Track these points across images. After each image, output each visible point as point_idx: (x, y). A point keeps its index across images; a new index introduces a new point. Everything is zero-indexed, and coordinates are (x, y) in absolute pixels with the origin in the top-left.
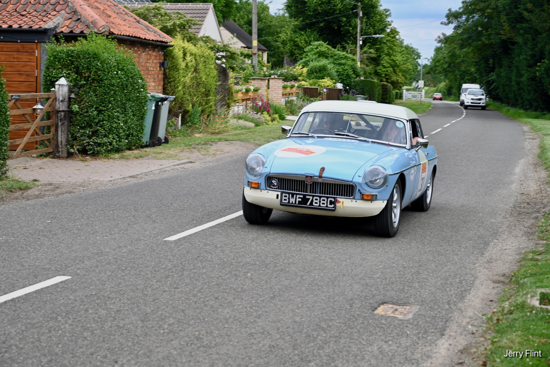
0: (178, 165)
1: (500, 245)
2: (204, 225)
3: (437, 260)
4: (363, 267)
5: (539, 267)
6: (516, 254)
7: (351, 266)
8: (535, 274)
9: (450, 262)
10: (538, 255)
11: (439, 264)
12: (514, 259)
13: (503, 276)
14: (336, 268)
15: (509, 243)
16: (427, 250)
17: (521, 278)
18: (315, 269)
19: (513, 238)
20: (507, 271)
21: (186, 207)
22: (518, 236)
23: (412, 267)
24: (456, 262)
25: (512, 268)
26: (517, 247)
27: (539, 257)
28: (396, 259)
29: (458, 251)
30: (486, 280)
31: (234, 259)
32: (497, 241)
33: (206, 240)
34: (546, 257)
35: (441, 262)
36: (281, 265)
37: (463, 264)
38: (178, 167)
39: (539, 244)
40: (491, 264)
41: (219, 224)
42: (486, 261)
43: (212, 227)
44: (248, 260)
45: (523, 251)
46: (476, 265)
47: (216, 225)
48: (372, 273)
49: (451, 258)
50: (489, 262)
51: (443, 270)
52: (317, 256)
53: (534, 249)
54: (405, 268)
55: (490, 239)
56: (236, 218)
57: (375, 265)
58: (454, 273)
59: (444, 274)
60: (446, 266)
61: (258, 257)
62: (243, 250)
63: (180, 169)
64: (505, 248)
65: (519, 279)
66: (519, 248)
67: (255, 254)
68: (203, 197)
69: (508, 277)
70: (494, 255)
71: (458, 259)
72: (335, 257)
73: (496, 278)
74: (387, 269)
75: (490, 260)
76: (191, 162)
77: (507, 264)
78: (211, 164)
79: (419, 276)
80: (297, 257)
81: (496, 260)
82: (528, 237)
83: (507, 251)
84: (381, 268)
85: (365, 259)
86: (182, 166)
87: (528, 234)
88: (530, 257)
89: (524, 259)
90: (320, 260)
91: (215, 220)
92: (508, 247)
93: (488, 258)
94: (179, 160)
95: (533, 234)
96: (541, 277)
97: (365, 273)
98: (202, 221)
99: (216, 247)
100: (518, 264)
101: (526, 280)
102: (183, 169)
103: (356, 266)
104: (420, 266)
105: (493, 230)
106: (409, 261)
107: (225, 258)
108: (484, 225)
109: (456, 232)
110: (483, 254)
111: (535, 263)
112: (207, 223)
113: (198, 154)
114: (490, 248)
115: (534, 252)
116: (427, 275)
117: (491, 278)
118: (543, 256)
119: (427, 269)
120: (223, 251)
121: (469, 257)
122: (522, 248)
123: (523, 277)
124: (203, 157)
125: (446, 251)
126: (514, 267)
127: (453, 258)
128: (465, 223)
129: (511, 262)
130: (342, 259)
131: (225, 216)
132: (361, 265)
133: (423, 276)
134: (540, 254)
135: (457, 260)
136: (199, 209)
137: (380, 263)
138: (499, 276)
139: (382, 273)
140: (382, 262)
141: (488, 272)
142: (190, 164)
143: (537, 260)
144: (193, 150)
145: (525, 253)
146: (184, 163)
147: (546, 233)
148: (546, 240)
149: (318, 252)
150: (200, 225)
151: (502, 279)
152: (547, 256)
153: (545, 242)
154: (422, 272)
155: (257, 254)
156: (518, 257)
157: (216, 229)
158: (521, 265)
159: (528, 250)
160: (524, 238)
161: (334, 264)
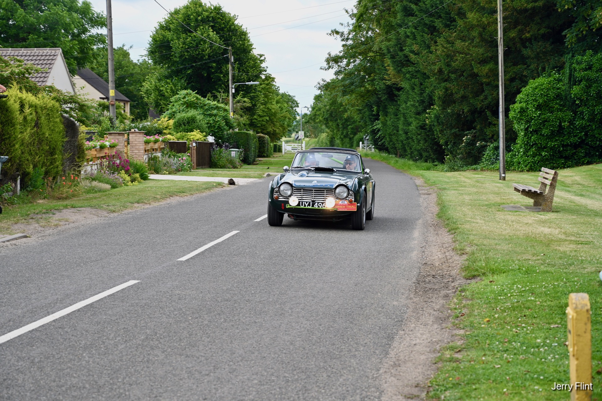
0: (8, 241)
1: (408, 339)
2: (23, 328)
3: (330, 366)
4: (233, 384)
5: (462, 371)
6: (430, 352)
7: (215, 383)
8: (459, 384)
9: (346, 368)
10: (457, 352)
11: (332, 373)
12: (427, 359)
13: (416, 387)
14: (195, 387)
15: (419, 335)
16: (316, 352)
17: (441, 391)
18: (166, 391)
19: (423, 327)
20: (420, 378)
21: (5, 300)
22: (428, 324)
23: (297, 380)
24: (354, 369)
25: (426, 373)
26: (429, 340)
27: (459, 356)
28: (275, 368)
29: (356, 351)
30: (396, 395)
31: (54, 381)
32: (403, 332)
33: (21, 351)
34: (468, 355)
35: (334, 370)
36: (119, 388)
37: (363, 370)
38: (8, 243)
39: (456, 335)
40: (399, 368)
41: (43, 326)
42: (392, 363)
43: (33, 330)
44: (74, 381)
45: (438, 347)
46: (381, 372)
47: (40, 327)
48: (244, 393)
49: (347, 363)
50: (396, 365)
51: (338, 383)
52: (171, 368)
53: (451, 344)
54: (288, 381)
55: (394, 330)
56: (68, 315)
57: (249, 379)
58: (352, 386)
59: (340, 389)
60: (342, 375)
61: (89, 375)
62: (69, 365)
63: (10, 247)
64: (414, 342)
65: (438, 392)
66: (431, 342)
67: (86, 370)
68: (30, 285)
69: (424, 387)
70: (401, 354)
71: (357, 363)
72: (194, 369)
73: (407, 390)
74: (264, 385)
75: (397, 363)
76: (26, 237)
77: (419, 367)
78: (50, 239)
79: (306, 395)
80: (143, 373)
81: (405, 362)
82: (440, 324)
83: (417, 346)
84: (256, 384)
85: (235, 370)
86: (14, 242)
87: (441, 320)
88: (448, 356)
89: (441, 360)
90: (174, 375)
91: (39, 319)
92: (418, 341)
93: (394, 360)
94: (10, 234)
95: (445, 319)
96: (467, 389)
97: (235, 394)
98: (20, 322)
99: (32, 362)
100: (434, 367)
101: (448, 394)
102: (14, 246)
103: (221, 382)
104: (309, 377)
105: (396, 317)
106: (293, 370)
107: (42, 379)
108: (385, 310)
109: (351, 323)
110: (387, 353)
111: (455, 365)
112: (28, 324)
113: (37, 225)
114: (395, 344)
115: (452, 349)
116: (317, 392)
117: (401, 391)
118: (464, 353)
119: (317, 382)
120: (41, 369)
121: (369, 359)
122: (435, 342)
123: (444, 389)
124: (42, 229)
125: (341, 351)
126: (429, 373)
127: (350, 362)
128: (362, 308)
129: (424, 365)
130: (203, 372)
131: (53, 313)
132: (229, 381)
133: (313, 394)
134: (460, 351)
135: (355, 364)
136: (21, 303)
137: (254, 377)
138: (411, 386)
139: (258, 392)
140: (257, 374)
141: (396, 381)
142: (24, 240)
143: (457, 360)
144: (31, 221)
145: (441, 350)
146: (16, 239)
147: (462, 318)
148: (464, 328)
149: (172, 362)
150: (17, 328)
151: (415, 391)
152: (469, 353)
153: (462, 332)
154: (310, 387)
155: (89, 370)
156: (432, 356)
157: (38, 334)
158: (438, 369)
159: (444, 345)
160: (436, 326)
161: (192, 381)
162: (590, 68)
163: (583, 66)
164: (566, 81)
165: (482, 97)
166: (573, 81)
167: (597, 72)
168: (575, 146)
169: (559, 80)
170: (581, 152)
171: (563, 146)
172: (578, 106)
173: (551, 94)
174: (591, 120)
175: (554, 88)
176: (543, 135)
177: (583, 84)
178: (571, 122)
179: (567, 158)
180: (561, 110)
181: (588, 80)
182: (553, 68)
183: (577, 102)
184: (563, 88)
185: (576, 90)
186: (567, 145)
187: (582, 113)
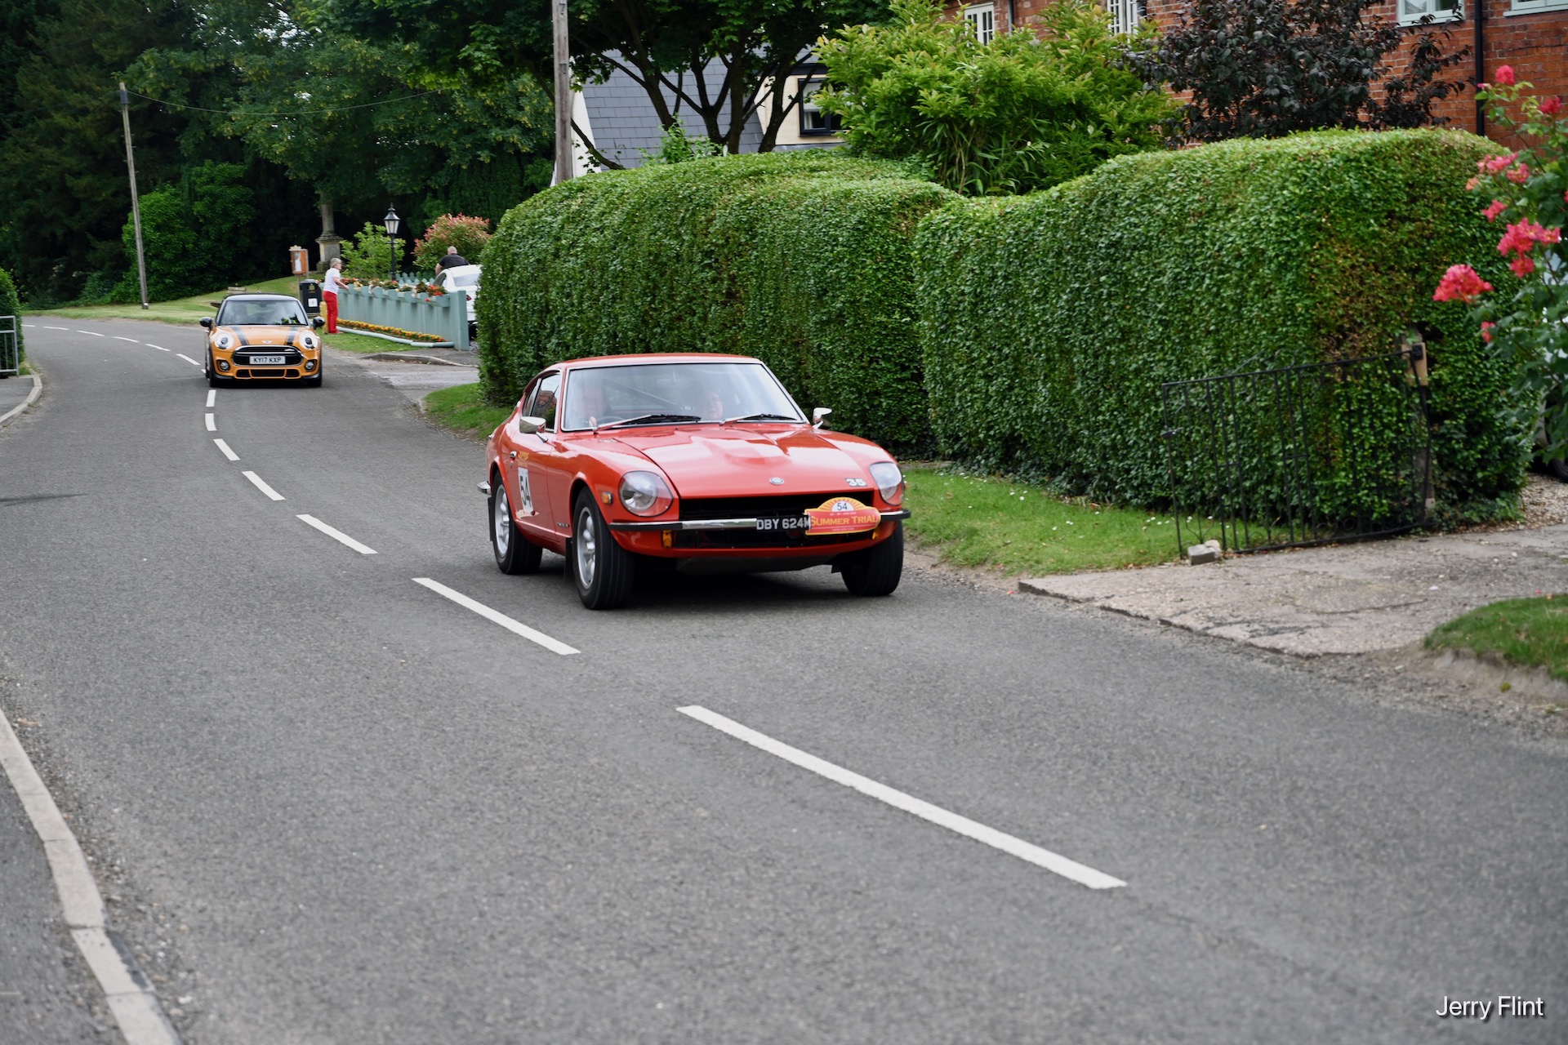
162: (212, 181)
163: (204, 179)
164: (186, 196)
165: (78, 216)
166: (195, 196)
167: (220, 185)
168: (202, 271)
169: (176, 195)
170: (210, 277)
171: (189, 271)
172: (202, 225)
173: (171, 212)
174: (218, 240)
175: (172, 205)
176: (165, 260)
177: (207, 199)
178: (196, 244)
179: (194, 285)
180: (182, 230)
181: (212, 195)
182: (165, 181)
183: (201, 221)
184: (182, 204)
185: (198, 207)
186: (193, 270)
187: (207, 233)
